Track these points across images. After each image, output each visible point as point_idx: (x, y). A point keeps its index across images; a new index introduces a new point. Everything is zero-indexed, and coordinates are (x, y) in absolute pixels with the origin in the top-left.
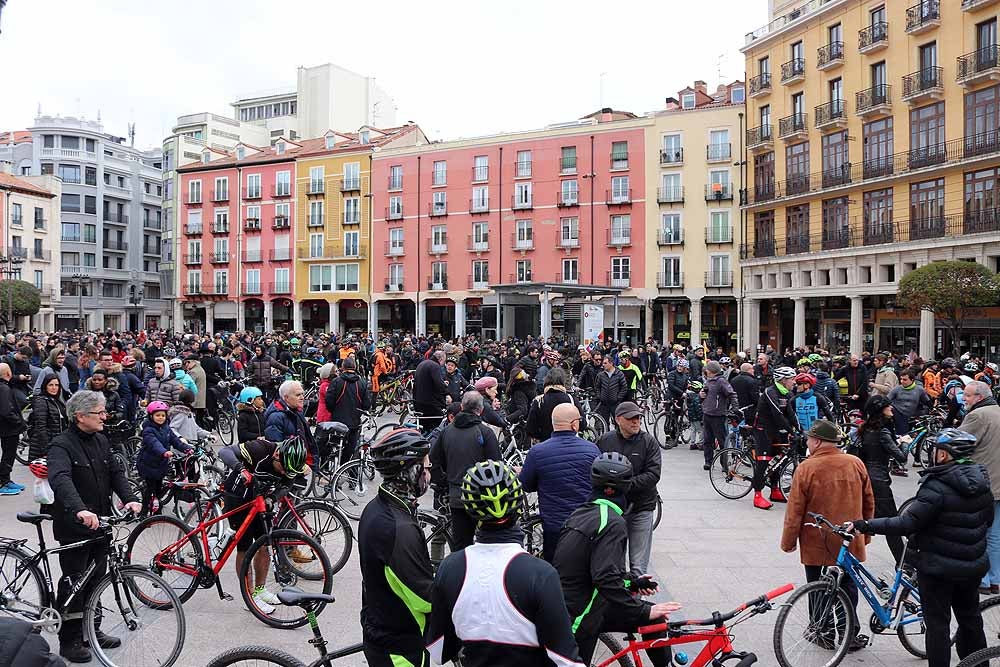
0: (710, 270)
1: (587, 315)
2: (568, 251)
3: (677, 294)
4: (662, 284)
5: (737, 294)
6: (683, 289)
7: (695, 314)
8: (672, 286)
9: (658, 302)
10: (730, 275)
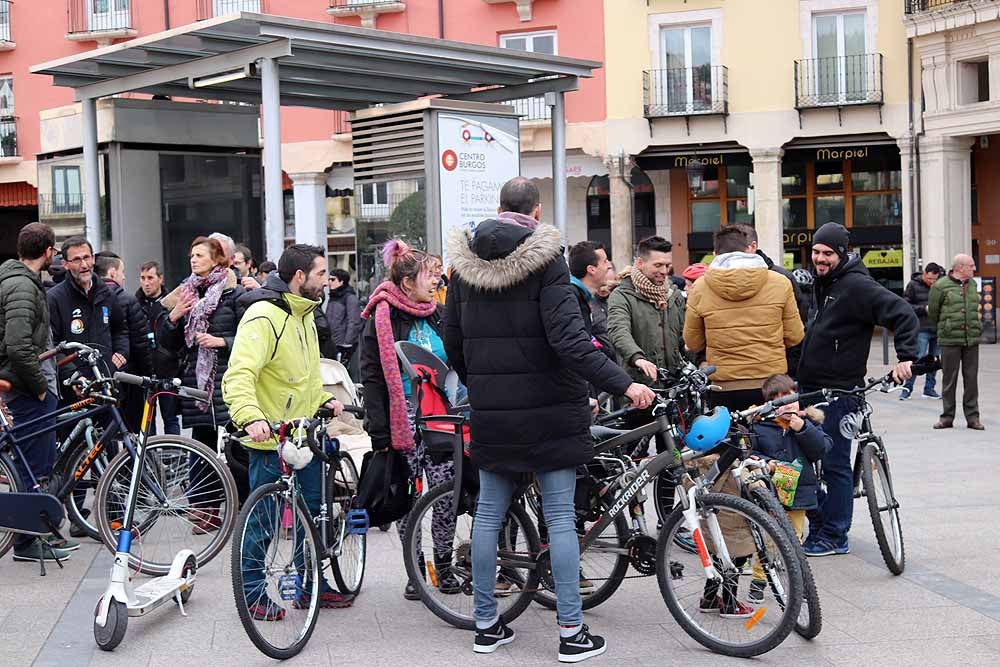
0: (808, 52)
1: (451, 161)
2: (368, 24)
3: (704, 134)
4: (660, 104)
5: (896, 126)
6: (724, 115)
7: (766, 196)
8: (690, 110)
9: (647, 161)
10: (871, 65)
